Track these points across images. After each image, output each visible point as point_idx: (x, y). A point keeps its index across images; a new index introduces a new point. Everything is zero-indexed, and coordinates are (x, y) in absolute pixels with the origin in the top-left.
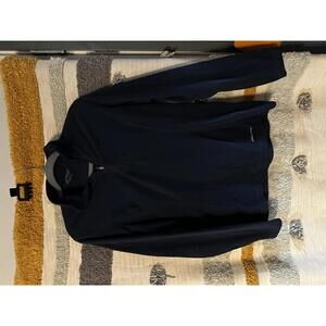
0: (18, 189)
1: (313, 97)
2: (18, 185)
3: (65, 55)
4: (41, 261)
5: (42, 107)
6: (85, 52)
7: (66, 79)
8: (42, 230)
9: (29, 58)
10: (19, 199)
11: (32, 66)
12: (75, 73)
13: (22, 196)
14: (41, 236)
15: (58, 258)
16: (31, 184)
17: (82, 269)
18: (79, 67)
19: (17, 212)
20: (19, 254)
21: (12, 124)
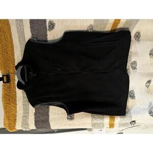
0: (3, 77)
2: (3, 76)
4: (16, 112)
5: (13, 38)
8: (16, 97)
10: (4, 82)
13: (5, 81)
15: (24, 110)
16: (9, 75)
17: (35, 114)
19: (3, 88)
20: (5, 108)
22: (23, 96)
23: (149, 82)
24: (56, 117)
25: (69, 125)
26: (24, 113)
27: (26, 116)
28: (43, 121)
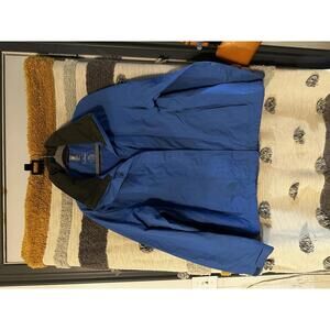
0: (32, 164)
1: (278, 102)
2: (33, 161)
3: (77, 58)
4: (47, 229)
5: (56, 99)
6: (93, 57)
7: (77, 77)
8: (50, 201)
9: (48, 59)
10: (33, 173)
11: (50, 65)
12: (85, 73)
13: (35, 170)
14: (48, 206)
15: (62, 225)
17: (82, 235)
18: (88, 68)
19: (30, 183)
20: (29, 219)
21: (31, 110)
22: (63, 200)
23: (295, 186)
24: (118, 244)
25: (144, 262)
26: (61, 232)
27: (63, 239)
28: (94, 251)
